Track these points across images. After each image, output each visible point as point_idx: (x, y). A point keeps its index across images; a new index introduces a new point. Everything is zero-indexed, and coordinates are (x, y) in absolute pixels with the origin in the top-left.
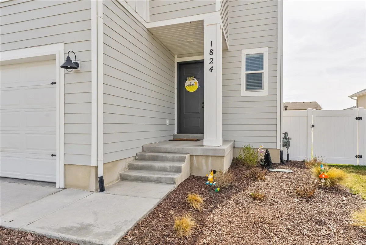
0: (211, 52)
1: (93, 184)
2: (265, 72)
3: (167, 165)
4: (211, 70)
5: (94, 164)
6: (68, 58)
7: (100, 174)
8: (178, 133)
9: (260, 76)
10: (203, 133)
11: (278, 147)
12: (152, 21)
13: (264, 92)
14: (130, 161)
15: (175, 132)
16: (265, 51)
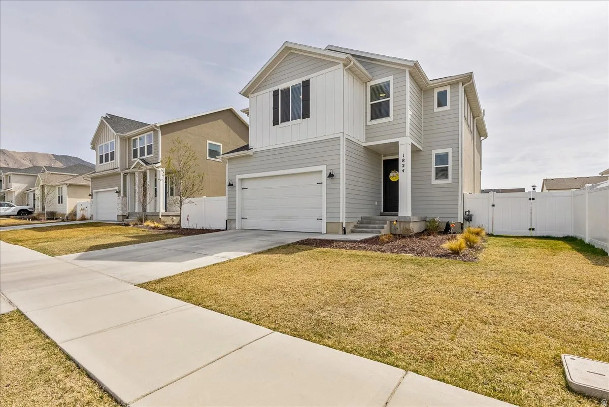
0: (403, 160)
1: (341, 231)
2: (450, 165)
3: (376, 225)
4: (403, 171)
5: (341, 221)
6: (330, 173)
7: (344, 226)
8: (384, 211)
9: (446, 169)
10: (398, 211)
11: (459, 221)
12: (367, 141)
13: (449, 181)
14: (355, 224)
15: (382, 211)
16: (449, 151)
